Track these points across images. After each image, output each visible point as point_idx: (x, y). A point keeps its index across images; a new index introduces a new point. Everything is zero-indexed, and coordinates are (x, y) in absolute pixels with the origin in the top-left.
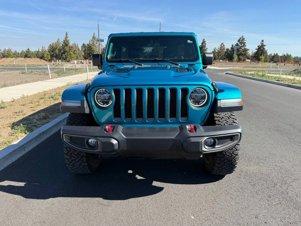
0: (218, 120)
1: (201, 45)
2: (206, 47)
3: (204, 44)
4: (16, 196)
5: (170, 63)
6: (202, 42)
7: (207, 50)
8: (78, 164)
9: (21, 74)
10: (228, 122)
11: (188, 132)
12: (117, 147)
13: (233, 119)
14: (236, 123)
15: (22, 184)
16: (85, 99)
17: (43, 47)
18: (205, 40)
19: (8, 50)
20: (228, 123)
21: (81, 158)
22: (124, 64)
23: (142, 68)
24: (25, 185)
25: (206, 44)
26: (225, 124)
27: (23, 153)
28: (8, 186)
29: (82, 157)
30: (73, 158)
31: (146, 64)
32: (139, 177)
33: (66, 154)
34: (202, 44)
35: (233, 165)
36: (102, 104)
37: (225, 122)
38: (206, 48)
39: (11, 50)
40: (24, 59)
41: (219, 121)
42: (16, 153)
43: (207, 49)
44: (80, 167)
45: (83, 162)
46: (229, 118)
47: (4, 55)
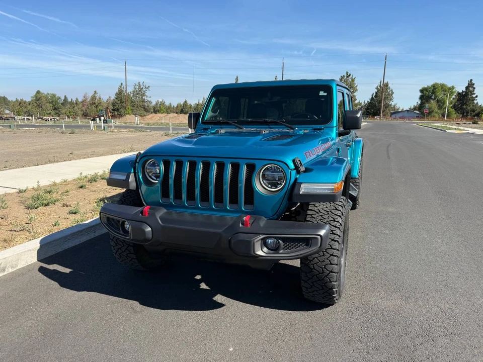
0: (311, 215)
1: (464, 90)
2: (475, 94)
3: (471, 89)
4: (53, 282)
5: (284, 126)
6: (467, 85)
7: (476, 99)
8: (125, 254)
9: (164, 137)
10: (325, 219)
11: (241, 225)
12: (151, 236)
13: (335, 214)
14: (339, 222)
15: (67, 271)
16: (132, 171)
17: (204, 99)
18: (473, 82)
19: (161, 102)
20: (324, 221)
21: (127, 247)
22: (222, 126)
23: (243, 132)
24: (70, 272)
25: (474, 88)
26: (319, 221)
27: (92, 236)
28: (54, 270)
29: (129, 245)
30: (119, 246)
31: (249, 127)
32: (203, 286)
33: (112, 240)
34: (467, 88)
35: (327, 287)
36: (155, 178)
37: (320, 218)
38: (474, 96)
39: (165, 103)
40: (177, 115)
41: (312, 217)
42: (82, 235)
43: (477, 97)
44: (128, 259)
45: (130, 253)
46: (328, 214)
47: (156, 109)
